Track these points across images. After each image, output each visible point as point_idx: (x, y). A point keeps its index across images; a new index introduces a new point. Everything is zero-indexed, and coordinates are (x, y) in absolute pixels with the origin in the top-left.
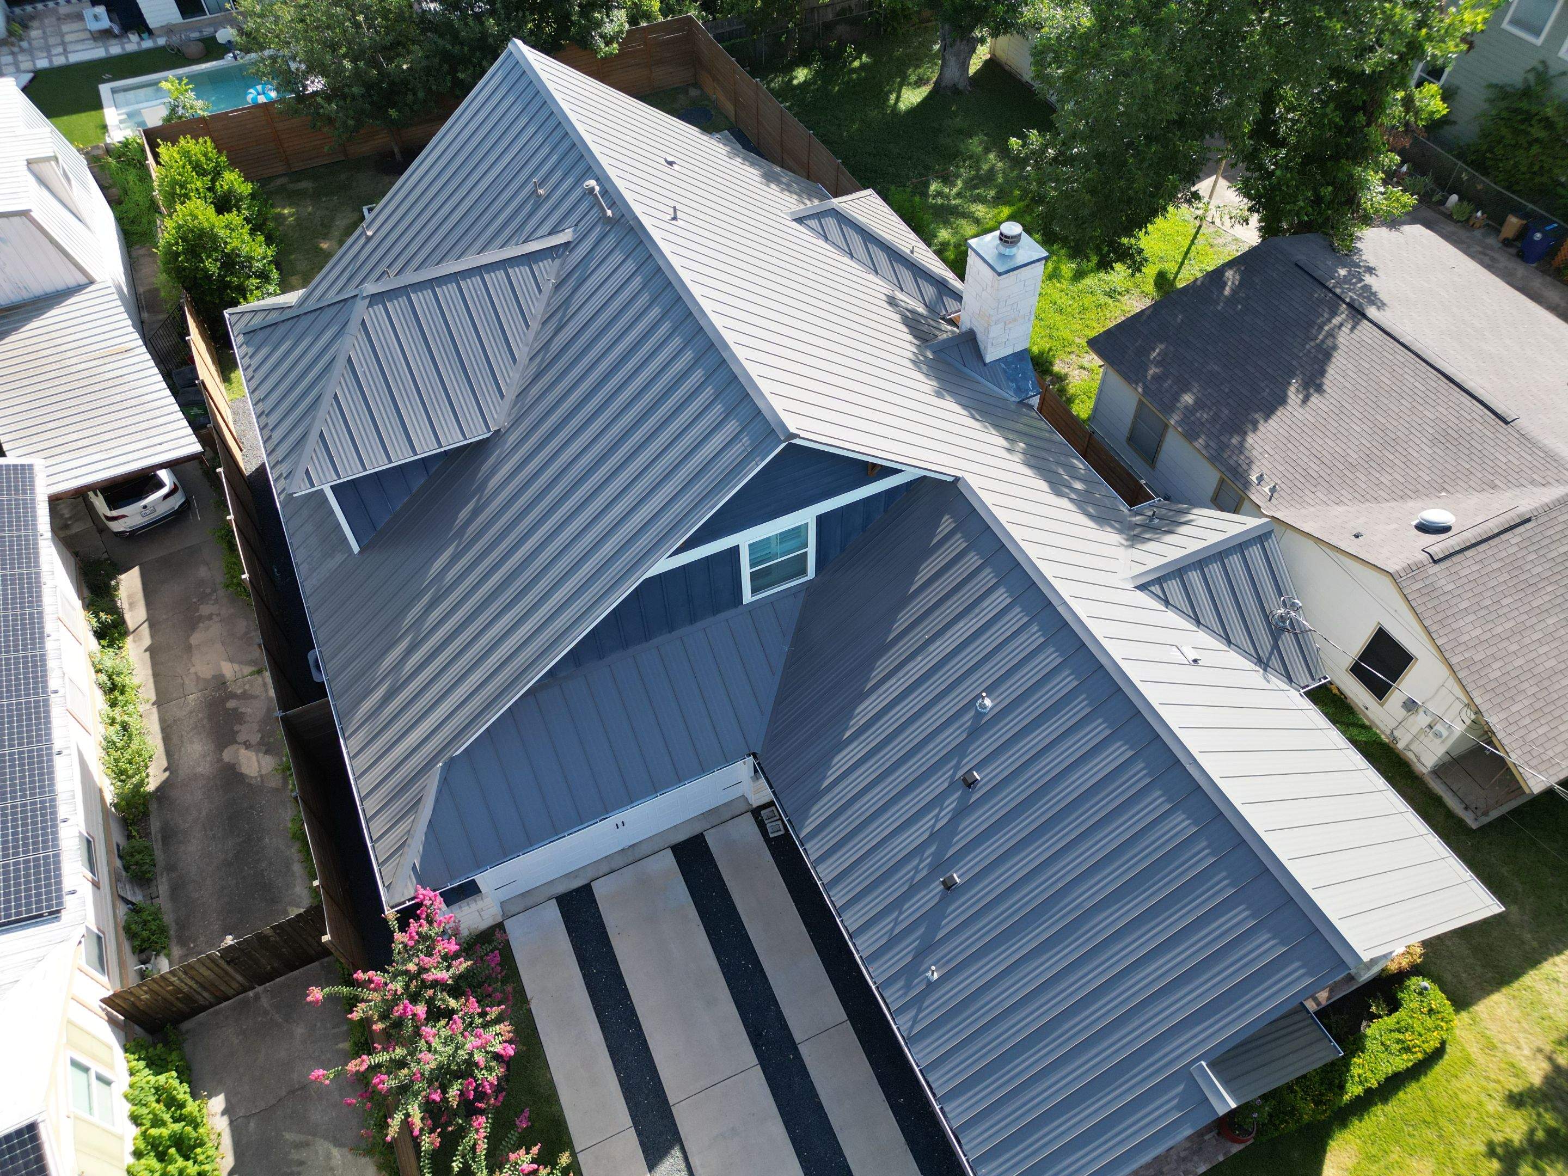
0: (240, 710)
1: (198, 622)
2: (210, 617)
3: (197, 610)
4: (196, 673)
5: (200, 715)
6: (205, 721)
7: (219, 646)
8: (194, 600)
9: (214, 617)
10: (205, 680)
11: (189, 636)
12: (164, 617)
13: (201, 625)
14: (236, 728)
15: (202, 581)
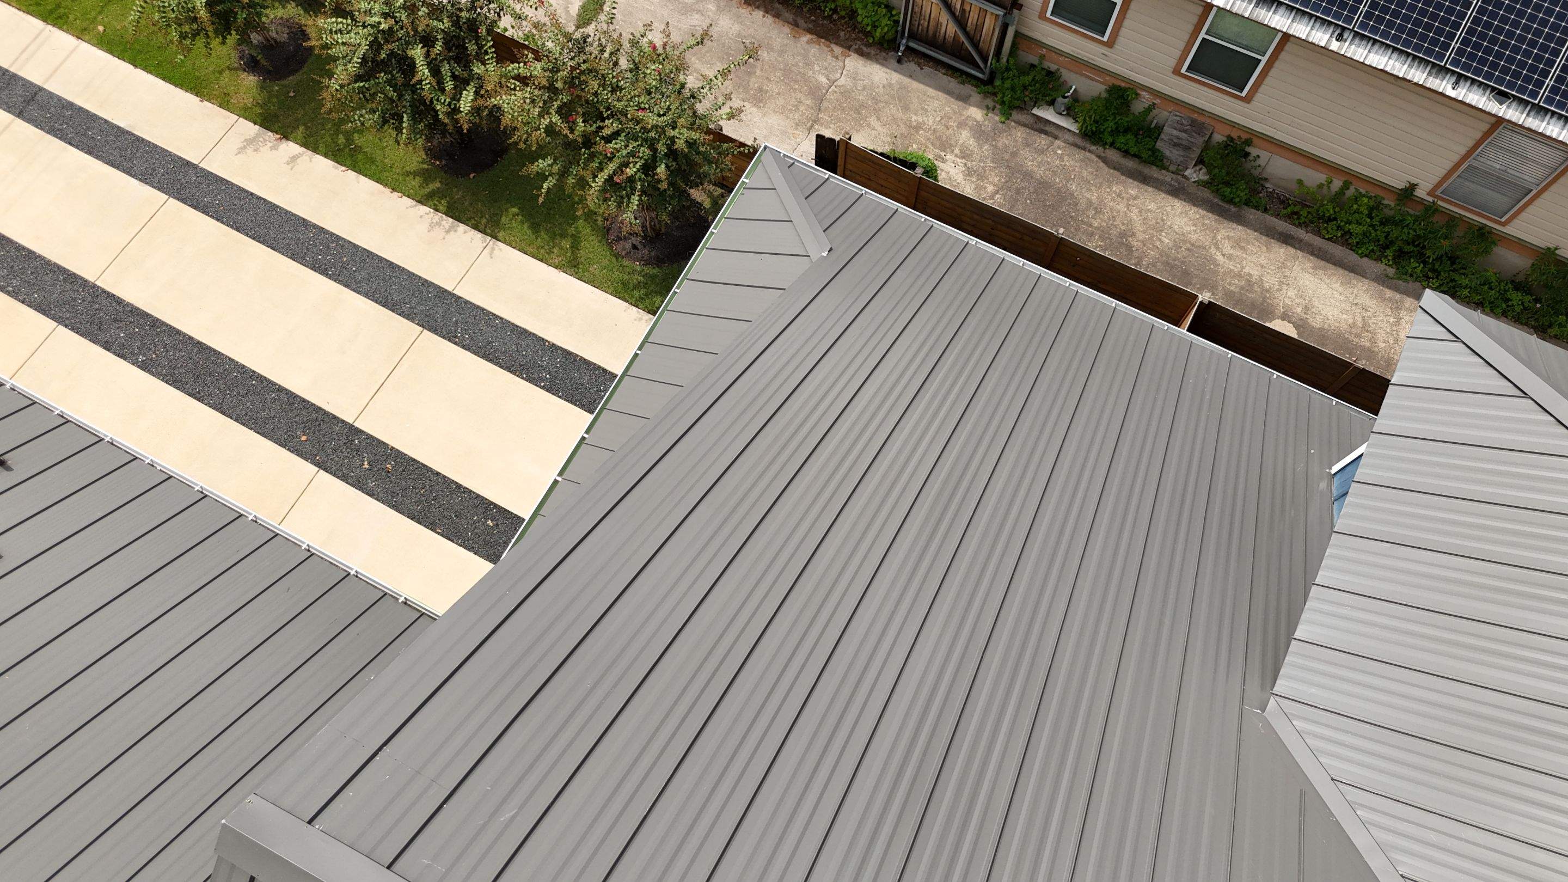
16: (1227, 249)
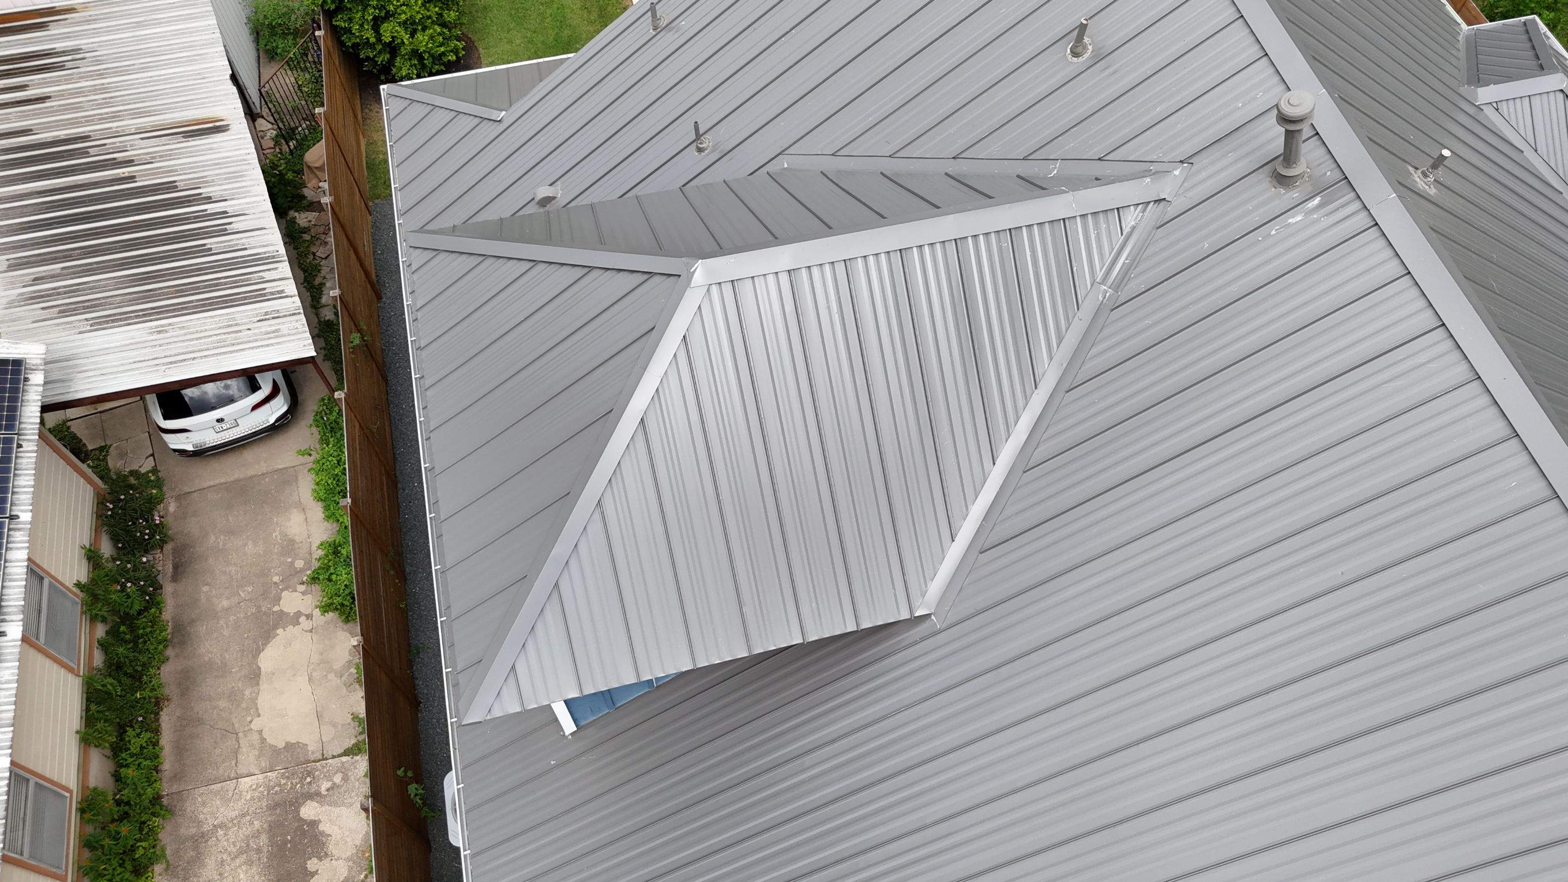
0: (322, 827)
1: (275, 627)
2: (295, 619)
3: (278, 599)
4: (260, 732)
5: (257, 824)
6: (264, 840)
7: (302, 680)
8: (276, 579)
9: (302, 619)
10: (276, 751)
11: (259, 651)
12: (225, 603)
13: (280, 631)
14: (312, 864)
15: (292, 542)
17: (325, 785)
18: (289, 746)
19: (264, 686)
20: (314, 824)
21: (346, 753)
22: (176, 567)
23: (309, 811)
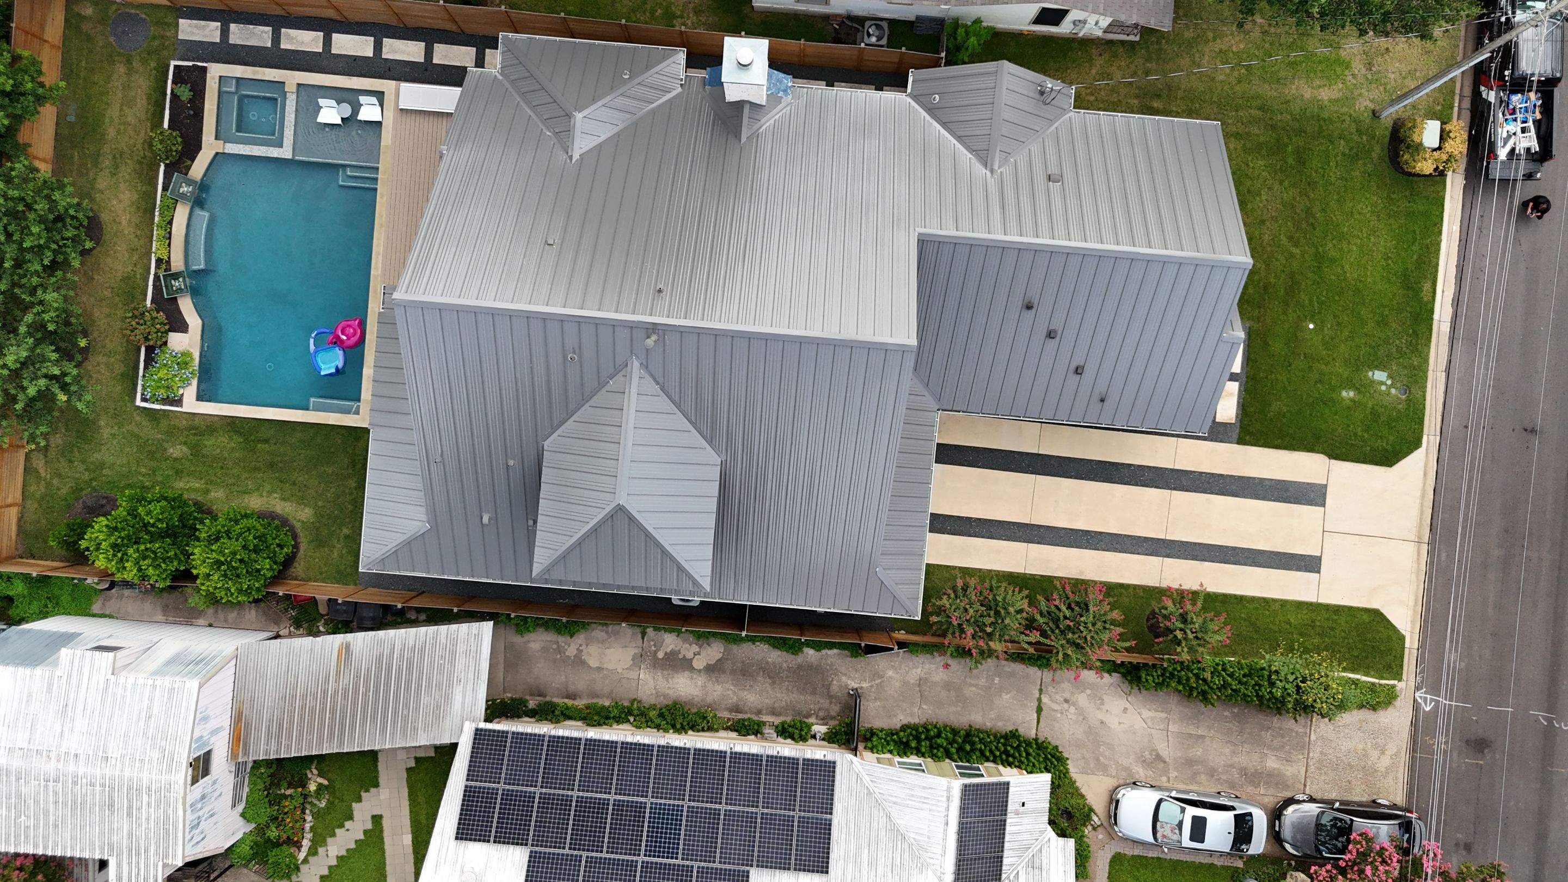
0: (668, 651)
1: (581, 659)
2: (580, 651)
3: (569, 657)
4: (623, 670)
5: (659, 674)
6: (665, 672)
7: (607, 652)
8: (559, 656)
9: (581, 648)
10: (633, 665)
11: (589, 667)
12: (563, 679)
13: (583, 658)
15: (543, 648)
16: (730, 692)
17: (653, 648)
18: (633, 660)
19: (605, 666)
20: (666, 654)
21: (643, 638)
22: (539, 696)
23: (660, 655)
